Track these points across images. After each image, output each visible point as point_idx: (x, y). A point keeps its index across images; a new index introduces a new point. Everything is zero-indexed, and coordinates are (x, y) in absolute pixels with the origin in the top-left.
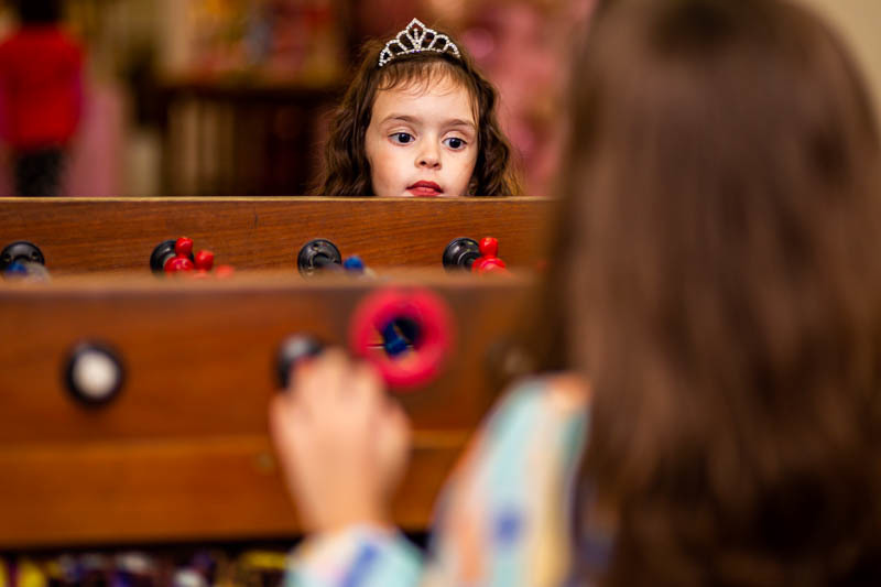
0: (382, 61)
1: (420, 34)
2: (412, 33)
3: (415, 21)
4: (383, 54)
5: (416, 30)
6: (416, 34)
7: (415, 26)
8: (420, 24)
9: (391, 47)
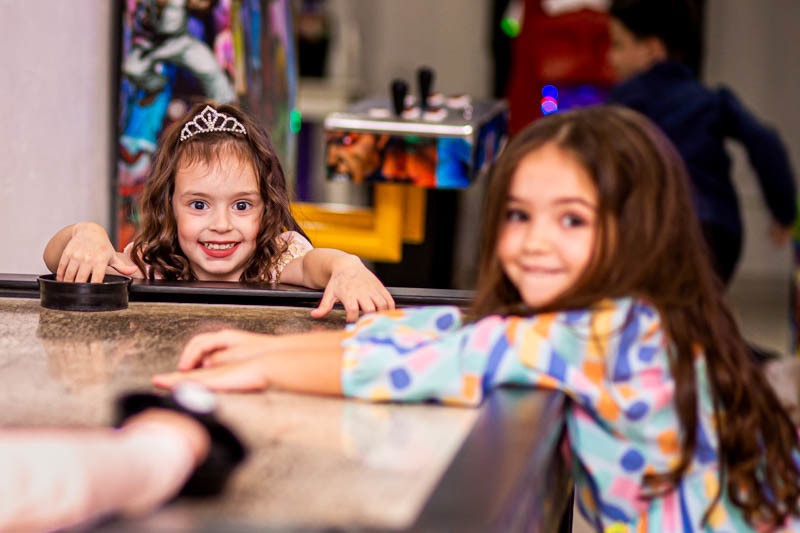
0: (183, 137)
1: (213, 118)
2: (206, 117)
3: (208, 108)
4: (183, 132)
5: (209, 115)
6: (210, 118)
7: (209, 111)
8: (213, 110)
9: (190, 127)
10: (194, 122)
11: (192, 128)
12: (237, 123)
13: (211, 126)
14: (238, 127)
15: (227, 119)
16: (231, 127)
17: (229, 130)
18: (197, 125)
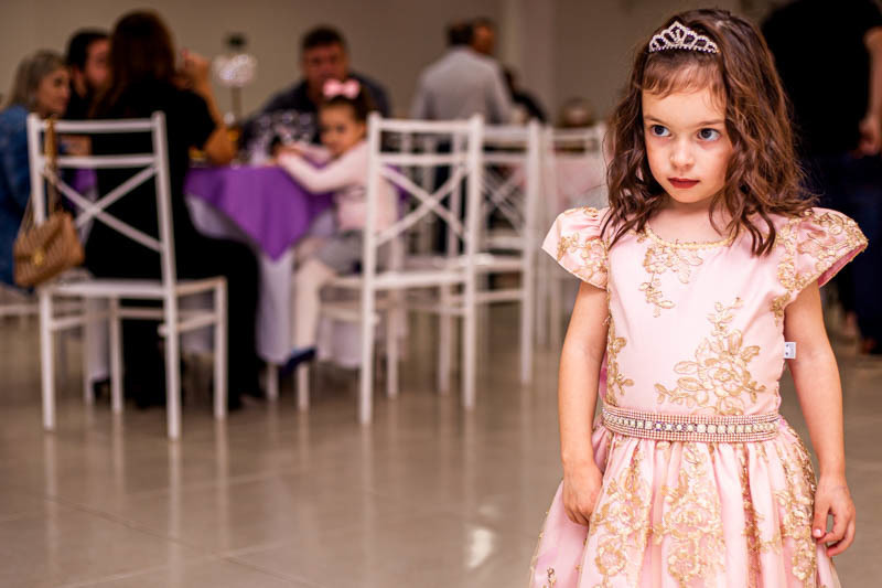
10: (661, 36)
11: (660, 41)
12: (710, 43)
13: (680, 42)
14: (711, 47)
15: (697, 38)
16: (703, 46)
17: (700, 49)
18: (665, 40)
